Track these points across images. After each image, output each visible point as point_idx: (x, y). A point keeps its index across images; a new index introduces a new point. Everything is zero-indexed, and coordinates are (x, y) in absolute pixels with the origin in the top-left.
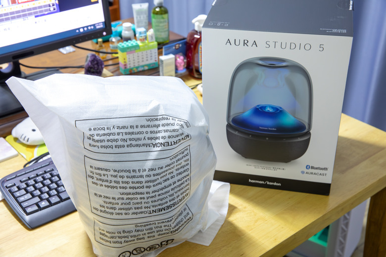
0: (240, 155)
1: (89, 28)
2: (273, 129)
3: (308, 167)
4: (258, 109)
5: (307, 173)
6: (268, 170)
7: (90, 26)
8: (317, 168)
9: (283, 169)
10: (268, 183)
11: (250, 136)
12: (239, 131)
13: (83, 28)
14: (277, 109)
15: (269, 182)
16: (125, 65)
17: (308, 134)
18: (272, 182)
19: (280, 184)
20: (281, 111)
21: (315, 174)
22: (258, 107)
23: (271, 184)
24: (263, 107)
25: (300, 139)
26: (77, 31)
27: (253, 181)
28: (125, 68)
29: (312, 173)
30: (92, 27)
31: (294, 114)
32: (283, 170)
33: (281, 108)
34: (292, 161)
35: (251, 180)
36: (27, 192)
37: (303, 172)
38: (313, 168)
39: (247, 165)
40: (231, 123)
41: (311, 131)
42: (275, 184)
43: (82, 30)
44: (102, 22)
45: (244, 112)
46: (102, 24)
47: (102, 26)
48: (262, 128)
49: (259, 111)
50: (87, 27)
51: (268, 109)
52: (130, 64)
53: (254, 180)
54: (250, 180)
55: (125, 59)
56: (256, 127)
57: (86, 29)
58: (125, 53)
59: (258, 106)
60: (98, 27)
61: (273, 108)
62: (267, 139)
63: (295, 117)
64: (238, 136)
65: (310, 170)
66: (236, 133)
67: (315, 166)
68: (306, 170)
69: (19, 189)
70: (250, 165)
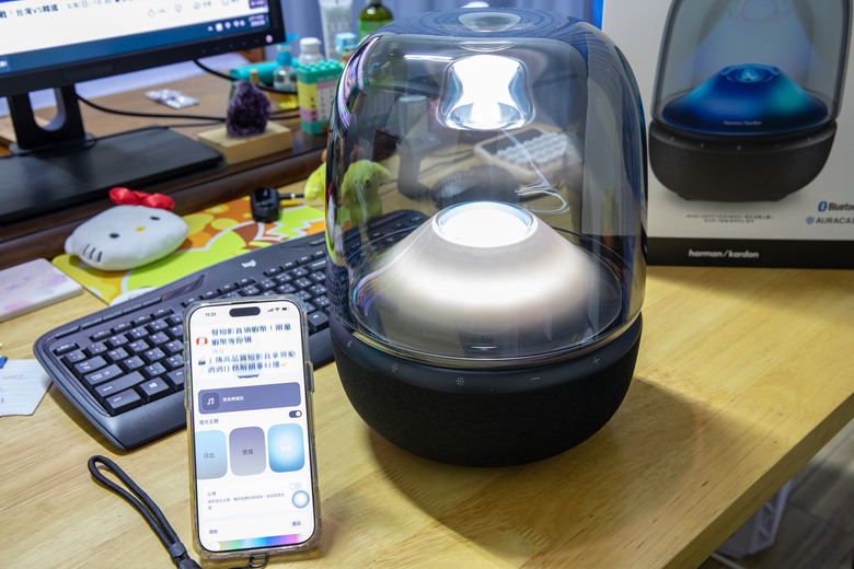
0: (675, 194)
1: (236, 24)
2: (755, 123)
3: (822, 207)
4: (724, 77)
5: (819, 220)
6: (734, 223)
7: (239, 19)
8: (841, 207)
9: (768, 217)
10: (731, 254)
11: (702, 145)
12: (679, 137)
13: (223, 22)
14: (768, 74)
15: (734, 251)
16: (314, 113)
17: (832, 126)
18: (739, 251)
19: (756, 255)
20: (775, 77)
21: (836, 220)
22: (724, 74)
23: (738, 255)
24: (738, 72)
25: (811, 142)
26: (210, 29)
27: (698, 254)
28: (314, 120)
29: (829, 220)
30: (243, 23)
31: (804, 80)
32: (766, 221)
33: (776, 69)
34: (789, 196)
35: (694, 250)
36: (110, 361)
37: (810, 220)
38: (833, 207)
39: (689, 216)
40: (662, 119)
41: (839, 120)
42: (747, 254)
43: (219, 27)
44: (264, 14)
45: (691, 90)
46: (262, 17)
47: (263, 22)
48: (729, 123)
49: (728, 83)
50: (231, 20)
51: (749, 76)
52: (323, 111)
53: (700, 250)
54: (691, 253)
55: (312, 99)
56: (716, 123)
57: (228, 25)
58: (314, 86)
59: (726, 69)
60: (254, 24)
61: (758, 71)
62: (739, 148)
63: (805, 89)
64: (674, 147)
65: (828, 214)
66: (671, 141)
67: (839, 203)
68: (817, 215)
69: (89, 355)
70: (695, 216)
